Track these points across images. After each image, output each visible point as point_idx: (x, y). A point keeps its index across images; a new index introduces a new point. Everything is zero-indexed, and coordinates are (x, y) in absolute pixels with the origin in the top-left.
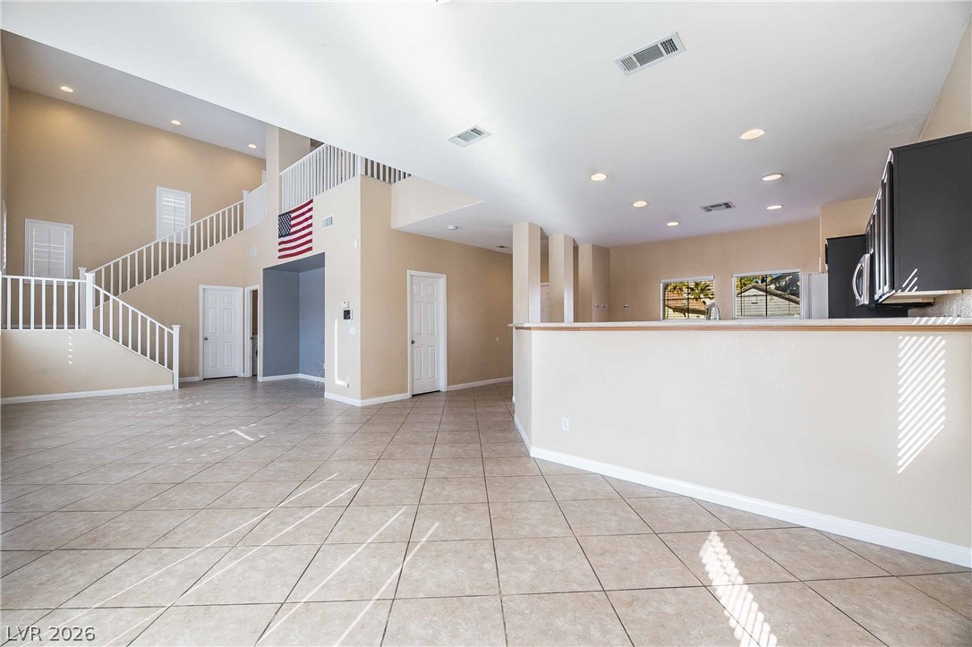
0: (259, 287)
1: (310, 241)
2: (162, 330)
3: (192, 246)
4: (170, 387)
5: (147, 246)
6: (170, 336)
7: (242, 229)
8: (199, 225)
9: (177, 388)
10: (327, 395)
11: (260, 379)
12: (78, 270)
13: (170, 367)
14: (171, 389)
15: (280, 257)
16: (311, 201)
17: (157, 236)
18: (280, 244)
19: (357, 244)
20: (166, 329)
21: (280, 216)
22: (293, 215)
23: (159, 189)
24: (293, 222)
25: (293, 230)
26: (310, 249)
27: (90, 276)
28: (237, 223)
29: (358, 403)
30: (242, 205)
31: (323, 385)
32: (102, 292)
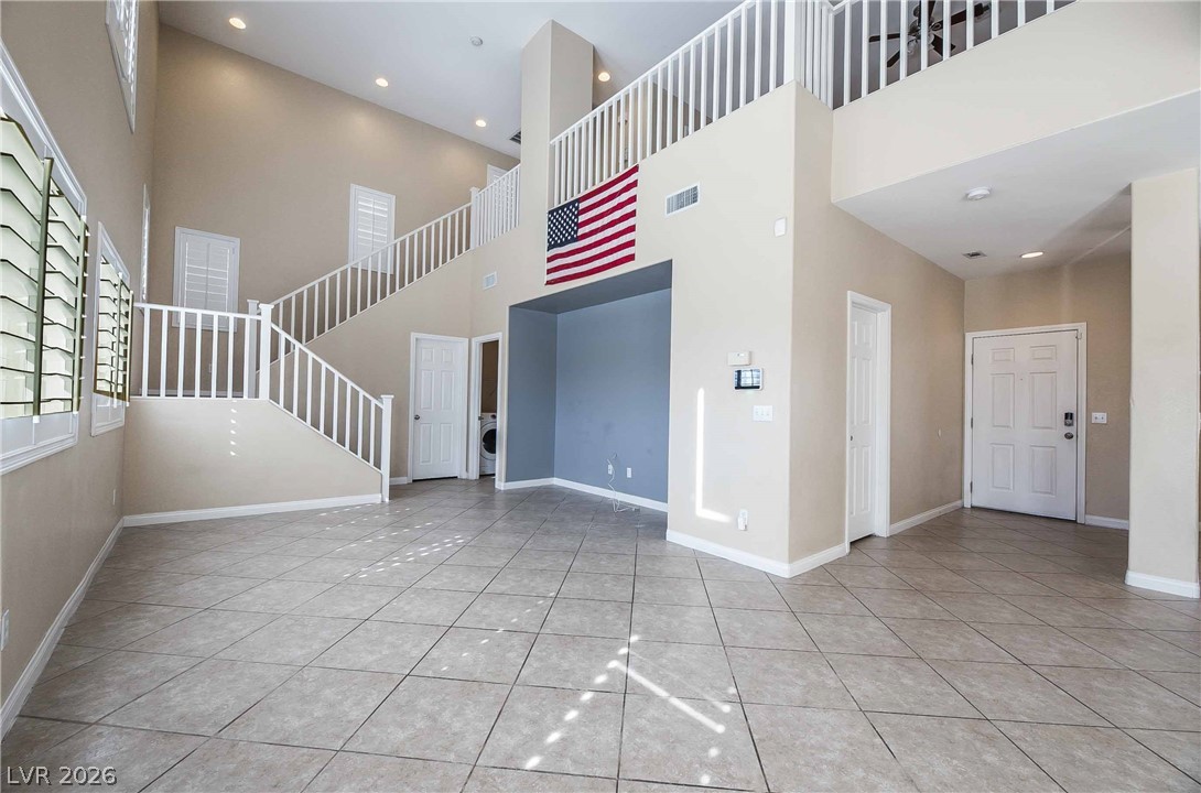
0: (502, 336)
1: (631, 243)
2: (367, 403)
3: (393, 277)
4: (376, 498)
5: (342, 269)
6: (379, 411)
7: (468, 248)
8: (403, 243)
9: (387, 500)
10: (671, 536)
11: (501, 484)
12: (248, 304)
13: (378, 464)
14: (379, 501)
15: (548, 283)
16: (635, 169)
17: (350, 257)
18: (550, 260)
19: (783, 228)
20: (374, 402)
21: (551, 212)
22: (582, 205)
23: (354, 187)
24: (582, 218)
25: (581, 231)
26: (631, 258)
27: (267, 309)
28: (459, 239)
29: (783, 569)
30: (469, 210)
31: (665, 515)
32: (283, 335)
